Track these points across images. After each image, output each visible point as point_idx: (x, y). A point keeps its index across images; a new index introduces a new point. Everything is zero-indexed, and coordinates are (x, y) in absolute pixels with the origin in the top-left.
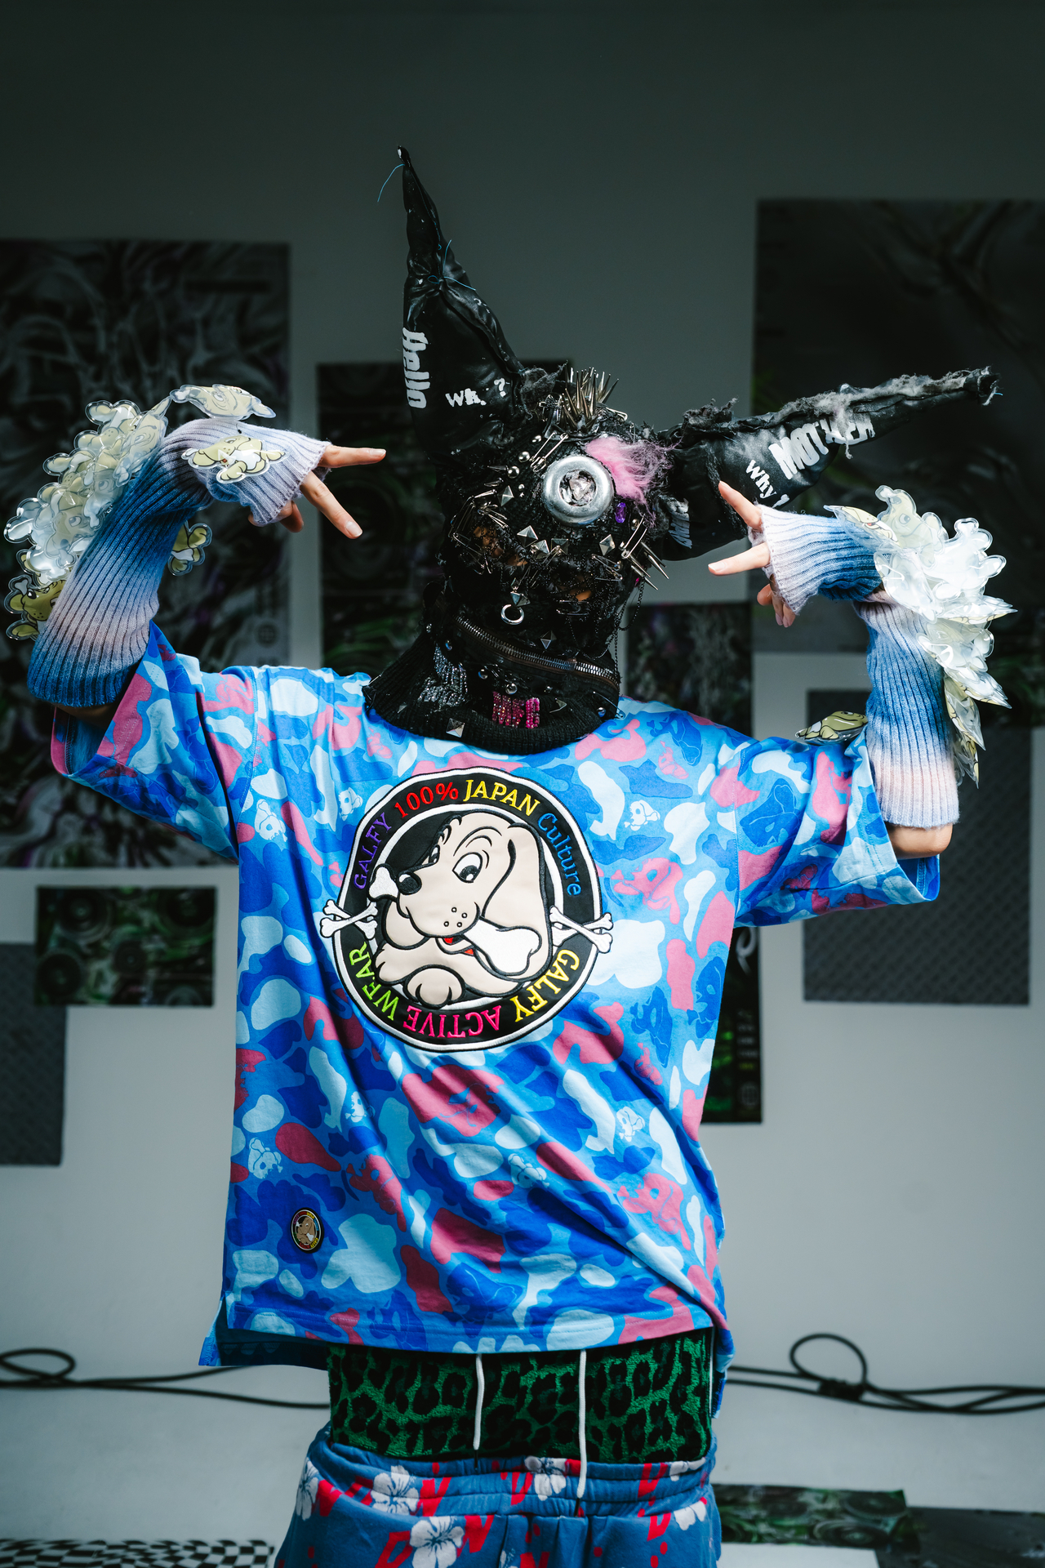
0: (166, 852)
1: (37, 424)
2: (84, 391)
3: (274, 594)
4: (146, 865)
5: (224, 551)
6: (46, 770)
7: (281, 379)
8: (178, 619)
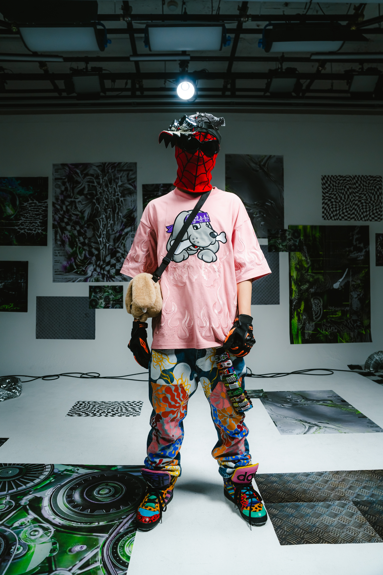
0: (113, 279)
1: (89, 197)
2: (98, 190)
3: (134, 228)
4: (110, 281)
5: (125, 220)
6: (90, 263)
7: (135, 187)
8: (115, 233)
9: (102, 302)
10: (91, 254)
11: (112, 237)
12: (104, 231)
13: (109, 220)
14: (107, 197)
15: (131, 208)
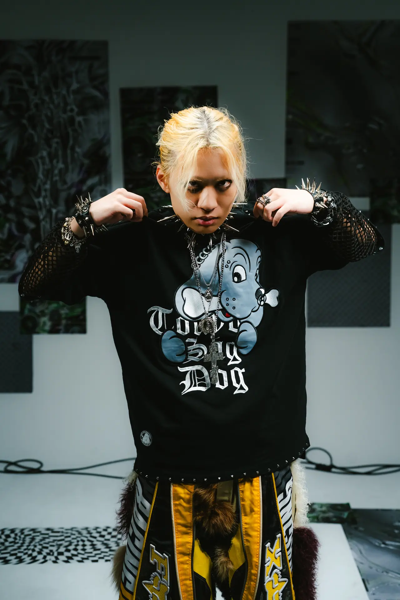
1: (13, 113)
2: (31, 100)
3: (106, 178)
5: (86, 162)
6: (21, 247)
7: (106, 94)
8: (70, 188)
9: (45, 321)
10: (23, 229)
11: (63, 195)
12: (45, 183)
13: (55, 161)
14: (49, 114)
15: (99, 136)
